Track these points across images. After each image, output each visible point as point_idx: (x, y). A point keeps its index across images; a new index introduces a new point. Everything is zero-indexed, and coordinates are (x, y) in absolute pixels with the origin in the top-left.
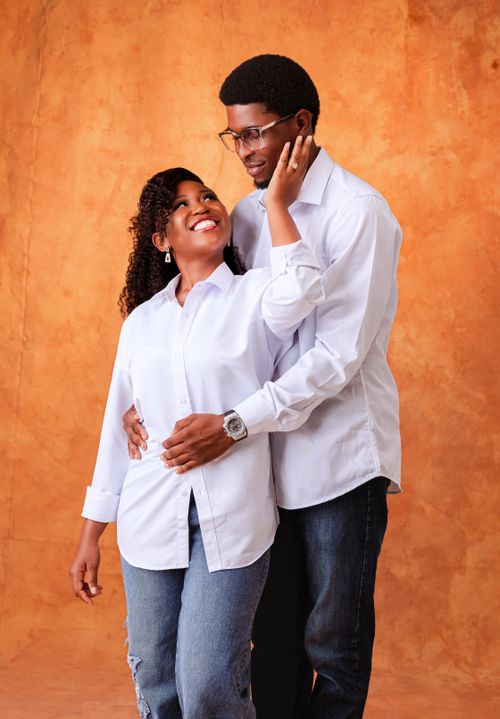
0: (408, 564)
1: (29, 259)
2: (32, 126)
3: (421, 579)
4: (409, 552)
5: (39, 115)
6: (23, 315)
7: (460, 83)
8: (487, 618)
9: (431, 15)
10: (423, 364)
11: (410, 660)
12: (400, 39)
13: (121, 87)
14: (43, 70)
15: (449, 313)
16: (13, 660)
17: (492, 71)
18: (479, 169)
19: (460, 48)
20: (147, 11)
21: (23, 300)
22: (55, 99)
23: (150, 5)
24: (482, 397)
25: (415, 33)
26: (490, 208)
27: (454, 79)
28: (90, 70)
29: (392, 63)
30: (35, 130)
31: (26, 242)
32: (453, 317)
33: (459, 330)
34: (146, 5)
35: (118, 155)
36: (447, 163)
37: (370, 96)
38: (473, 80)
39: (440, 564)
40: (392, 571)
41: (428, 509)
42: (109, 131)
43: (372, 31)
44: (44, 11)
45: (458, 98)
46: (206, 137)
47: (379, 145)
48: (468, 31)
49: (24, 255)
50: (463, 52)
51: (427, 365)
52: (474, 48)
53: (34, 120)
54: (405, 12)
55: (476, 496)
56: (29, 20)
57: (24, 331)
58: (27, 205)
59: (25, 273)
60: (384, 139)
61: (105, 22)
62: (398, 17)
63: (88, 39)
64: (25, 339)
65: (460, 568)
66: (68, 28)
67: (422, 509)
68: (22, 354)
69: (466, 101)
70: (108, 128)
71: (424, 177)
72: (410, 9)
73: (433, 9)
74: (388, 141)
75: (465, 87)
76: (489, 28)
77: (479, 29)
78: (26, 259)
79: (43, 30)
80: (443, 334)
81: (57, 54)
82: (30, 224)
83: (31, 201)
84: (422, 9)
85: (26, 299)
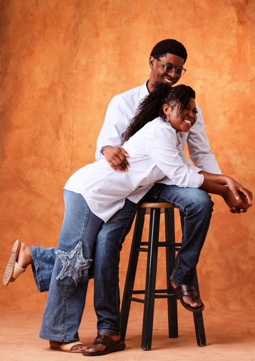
0: (247, 264)
1: (73, 132)
2: (73, 73)
4: (247, 258)
5: (76, 68)
6: (70, 157)
9: (247, 20)
10: (250, 173)
11: (251, 306)
12: (234, 31)
13: (112, 55)
14: (78, 49)
20: (123, 22)
22: (83, 61)
23: (124, 19)
25: (241, 29)
28: (99, 48)
29: (231, 42)
30: (75, 76)
31: (71, 125)
34: (122, 20)
35: (111, 85)
37: (222, 56)
40: (240, 267)
42: (107, 75)
43: (222, 28)
44: (77, 24)
47: (227, 77)
49: (71, 130)
51: (252, 174)
53: (74, 71)
54: (236, 20)
56: (71, 29)
57: (71, 164)
59: (71, 138)
60: (229, 75)
61: (105, 28)
62: (233, 22)
63: (97, 35)
66: (88, 31)
70: (107, 73)
71: (247, 91)
72: (238, 18)
73: (248, 18)
74: (231, 76)
78: (71, 132)
81: (84, 42)
82: (73, 116)
83: (73, 106)
84: (243, 18)
85: (72, 150)
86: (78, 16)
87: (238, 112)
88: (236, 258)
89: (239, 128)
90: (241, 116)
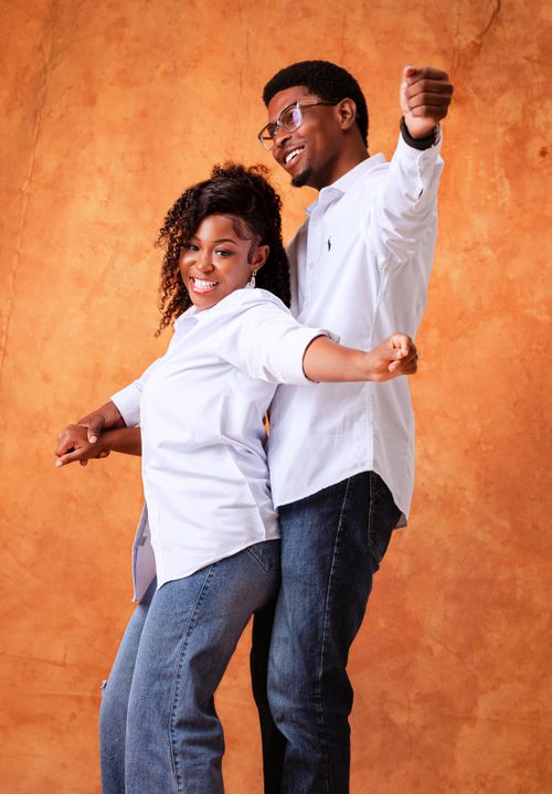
0: (410, 710)
1: (7, 338)
2: (21, 192)
3: (424, 727)
4: (412, 696)
5: (30, 180)
7: (502, 172)
8: (497, 778)
9: (474, 96)
10: (442, 484)
13: (123, 155)
14: (39, 132)
15: (475, 427)
17: (541, 159)
18: (518, 268)
19: (505, 134)
20: (158, 73)
22: (50, 164)
23: (162, 67)
24: (506, 524)
26: (528, 311)
27: (496, 168)
28: (91, 134)
30: (26, 197)
31: (5, 319)
32: (479, 431)
33: (484, 447)
34: (158, 67)
35: (114, 229)
36: (482, 260)
38: (517, 169)
39: (448, 712)
40: (391, 716)
41: (437, 649)
42: (106, 202)
44: (45, 70)
45: (499, 189)
48: (515, 116)
49: (3, 333)
50: (507, 138)
51: (446, 487)
52: (520, 135)
53: (25, 186)
55: (493, 638)
56: (27, 79)
58: (11, 279)
59: (2, 353)
61: (111, 84)
63: (91, 100)
65: (470, 719)
66: (70, 88)
67: (430, 649)
69: (508, 192)
70: (105, 198)
71: (455, 274)
73: (477, 90)
75: (507, 176)
76: (539, 112)
77: (528, 113)
78: (3, 338)
79: (43, 89)
80: (466, 452)
81: (56, 116)
82: (11, 299)
83: (15, 275)
84: (464, 89)
86: (47, 49)
88: (384, 693)
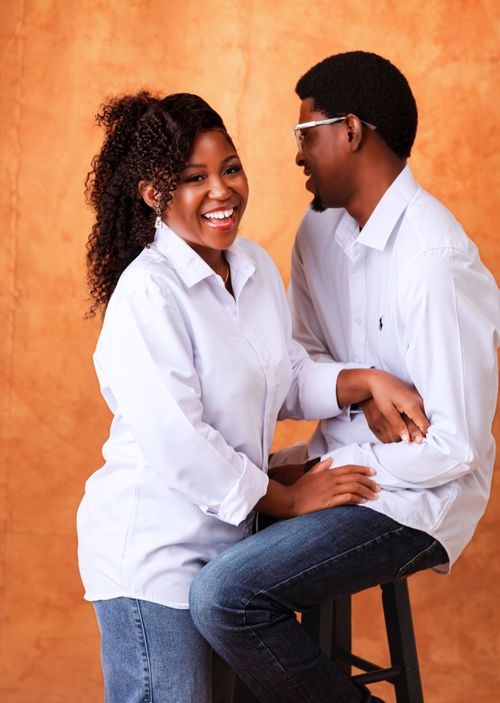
1: (18, 199)
2: (13, 35)
5: (24, 23)
6: (13, 265)
11: (483, 652)
16: (22, 678)
21: (13, 248)
30: (20, 42)
31: (13, 178)
35: (122, 69)
42: (110, 40)
46: (228, 46)
47: (431, 50)
49: (12, 193)
53: (18, 29)
57: (15, 284)
58: (14, 133)
59: (14, 214)
60: (436, 44)
64: (17, 294)
68: (14, 312)
70: (109, 37)
74: (441, 46)
78: (14, 199)
82: (18, 155)
83: (18, 129)
85: (17, 246)
87: (457, 144)
89: (459, 186)
90: (465, 153)
